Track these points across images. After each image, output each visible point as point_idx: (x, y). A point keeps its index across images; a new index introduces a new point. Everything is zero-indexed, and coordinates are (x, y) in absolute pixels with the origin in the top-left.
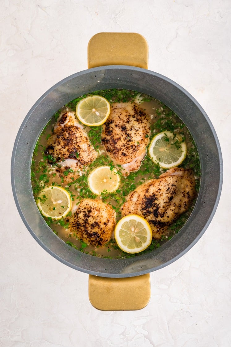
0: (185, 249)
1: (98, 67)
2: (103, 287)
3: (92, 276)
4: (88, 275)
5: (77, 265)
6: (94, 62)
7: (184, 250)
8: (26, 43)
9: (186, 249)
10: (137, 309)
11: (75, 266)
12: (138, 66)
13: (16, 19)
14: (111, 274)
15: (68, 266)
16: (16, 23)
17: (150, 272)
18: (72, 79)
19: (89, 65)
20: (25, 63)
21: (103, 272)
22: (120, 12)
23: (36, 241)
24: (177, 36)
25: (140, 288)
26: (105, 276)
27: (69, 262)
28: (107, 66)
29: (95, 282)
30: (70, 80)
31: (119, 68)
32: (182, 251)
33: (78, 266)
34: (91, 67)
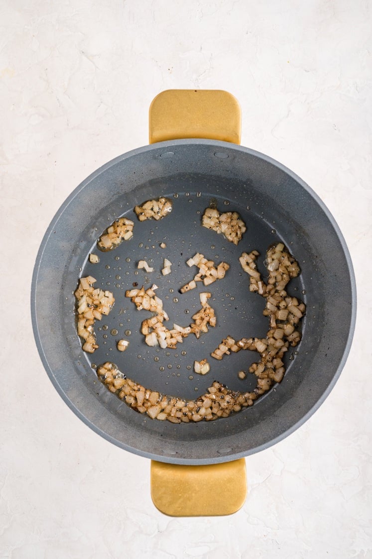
0: (300, 419)
1: (164, 142)
2: (174, 479)
3: (156, 463)
4: (149, 461)
5: (132, 446)
6: (158, 134)
7: (298, 421)
8: (60, 106)
9: (301, 421)
10: (225, 514)
11: (129, 446)
12: (225, 140)
13: (47, 69)
14: (185, 459)
15: (118, 446)
16: (47, 75)
17: (246, 456)
18: (126, 160)
19: (151, 138)
20: (55, 136)
21: (172, 456)
22: (205, 72)
23: (70, 407)
24: (288, 115)
25: (230, 480)
26: (175, 463)
27: (120, 441)
28: (179, 140)
29: (161, 472)
30: (123, 161)
31: (197, 143)
32: (294, 424)
33: (134, 447)
34: (154, 141)
